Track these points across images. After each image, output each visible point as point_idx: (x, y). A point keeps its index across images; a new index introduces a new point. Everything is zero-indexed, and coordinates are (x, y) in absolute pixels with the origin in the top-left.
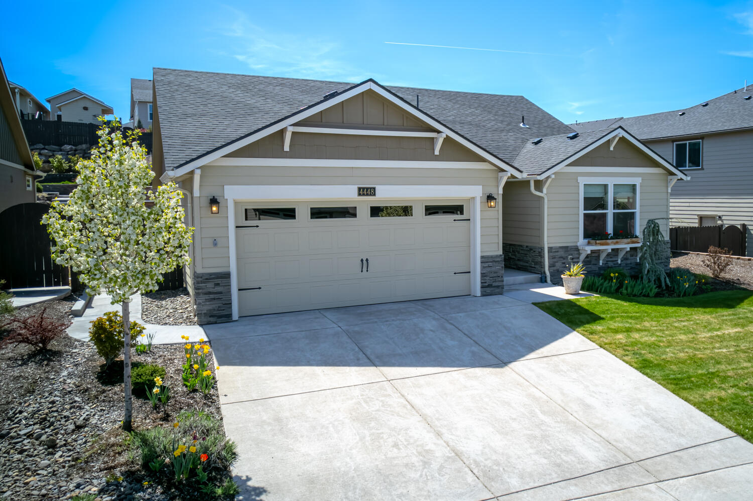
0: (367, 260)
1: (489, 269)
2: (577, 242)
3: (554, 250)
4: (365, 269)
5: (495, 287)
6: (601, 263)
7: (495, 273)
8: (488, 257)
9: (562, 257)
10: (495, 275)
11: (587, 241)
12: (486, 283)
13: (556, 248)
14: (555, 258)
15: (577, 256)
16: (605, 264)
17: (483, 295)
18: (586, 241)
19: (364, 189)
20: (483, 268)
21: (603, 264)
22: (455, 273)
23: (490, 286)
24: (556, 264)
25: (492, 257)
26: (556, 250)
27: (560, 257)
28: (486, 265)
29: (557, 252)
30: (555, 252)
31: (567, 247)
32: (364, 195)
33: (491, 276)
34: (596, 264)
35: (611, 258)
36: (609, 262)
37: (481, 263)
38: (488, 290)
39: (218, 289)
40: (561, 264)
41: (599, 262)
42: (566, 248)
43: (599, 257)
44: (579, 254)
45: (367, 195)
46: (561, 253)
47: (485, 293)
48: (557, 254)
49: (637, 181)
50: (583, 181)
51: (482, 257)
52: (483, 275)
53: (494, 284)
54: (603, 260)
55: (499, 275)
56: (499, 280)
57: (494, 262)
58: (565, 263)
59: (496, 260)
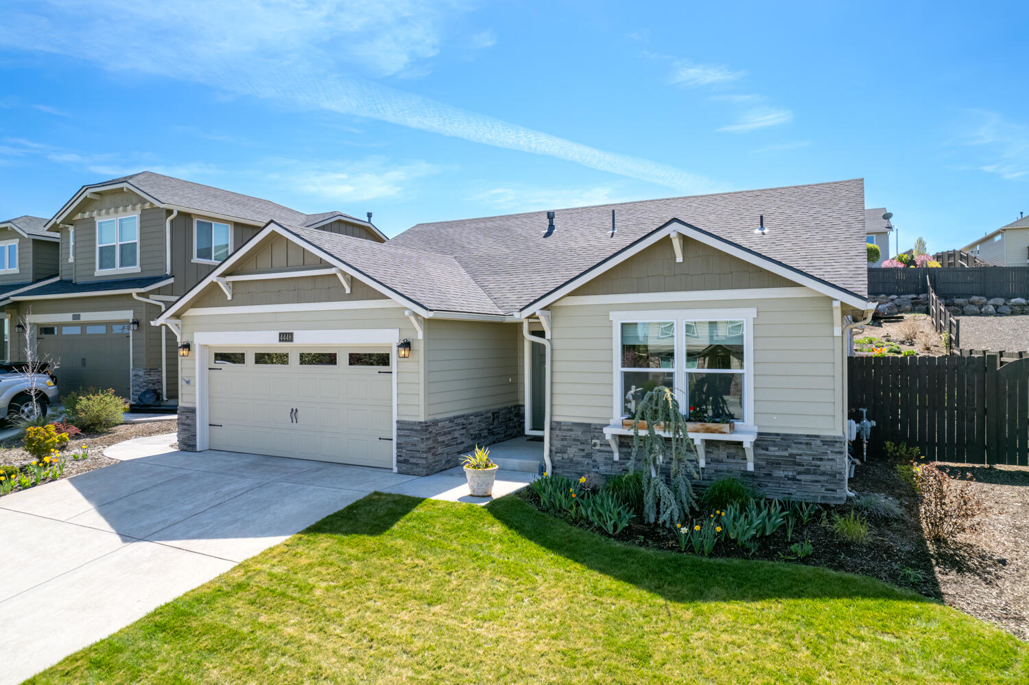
0: (296, 410)
1: (407, 439)
2: (609, 419)
3: (565, 428)
4: (294, 420)
5: (411, 463)
7: (413, 445)
8: (408, 423)
9: (578, 440)
10: (413, 448)
12: (401, 456)
13: (566, 424)
14: (566, 439)
17: (399, 472)
19: (283, 334)
20: (398, 436)
21: (663, 463)
22: (380, 439)
23: (406, 462)
24: (569, 449)
26: (569, 428)
27: (575, 440)
28: (403, 433)
29: (570, 430)
30: (567, 430)
31: (589, 425)
32: (283, 341)
33: (409, 449)
37: (398, 429)
38: (405, 467)
39: (188, 421)
40: (577, 450)
42: (587, 428)
45: (286, 341)
46: (578, 433)
47: (401, 470)
48: (569, 433)
49: (746, 316)
50: (618, 318)
51: (398, 422)
52: (399, 446)
53: (412, 460)
55: (418, 448)
56: (418, 455)
57: (412, 430)
58: (584, 450)
59: (415, 428)
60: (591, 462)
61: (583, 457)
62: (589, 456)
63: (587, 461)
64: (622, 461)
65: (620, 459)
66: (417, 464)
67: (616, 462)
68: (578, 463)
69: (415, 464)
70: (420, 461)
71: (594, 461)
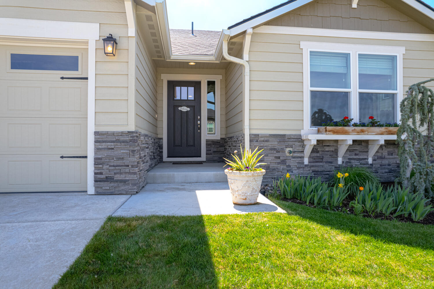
1: (110, 153)
2: (300, 130)
3: (262, 139)
5: (117, 181)
6: (340, 161)
7: (119, 159)
8: (107, 134)
9: (275, 149)
10: (120, 162)
11: (317, 129)
12: (101, 173)
13: (263, 136)
15: (300, 149)
16: (347, 162)
17: (98, 193)
18: (315, 129)
20: (97, 150)
21: (343, 162)
22: (62, 157)
23: (108, 179)
25: (113, 134)
26: (266, 139)
27: (271, 149)
28: (104, 145)
29: (267, 141)
30: (263, 141)
31: (284, 136)
33: (112, 164)
34: (331, 162)
35: (356, 155)
36: (352, 161)
37: (96, 142)
38: (106, 186)
41: (337, 160)
42: (282, 138)
43: (336, 152)
44: (303, 146)
46: (274, 143)
47: (100, 190)
48: (266, 144)
49: (399, 52)
50: (307, 47)
51: (96, 133)
52: (98, 161)
53: (117, 177)
54: (344, 157)
55: (126, 162)
56: (127, 170)
57: (118, 141)
58: (279, 158)
59: (122, 139)
60: (285, 167)
61: (279, 163)
62: (283, 162)
63: (282, 167)
64: (312, 164)
65: (309, 162)
66: (124, 182)
67: (306, 165)
68: (274, 170)
69: (121, 181)
70: (128, 177)
71: (289, 166)
